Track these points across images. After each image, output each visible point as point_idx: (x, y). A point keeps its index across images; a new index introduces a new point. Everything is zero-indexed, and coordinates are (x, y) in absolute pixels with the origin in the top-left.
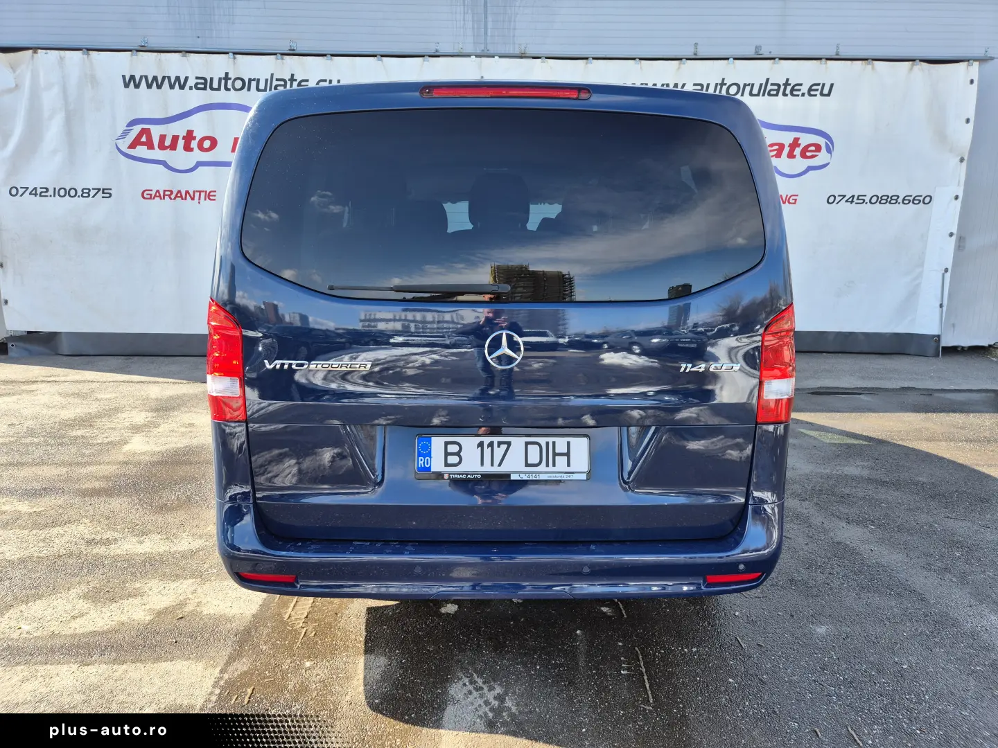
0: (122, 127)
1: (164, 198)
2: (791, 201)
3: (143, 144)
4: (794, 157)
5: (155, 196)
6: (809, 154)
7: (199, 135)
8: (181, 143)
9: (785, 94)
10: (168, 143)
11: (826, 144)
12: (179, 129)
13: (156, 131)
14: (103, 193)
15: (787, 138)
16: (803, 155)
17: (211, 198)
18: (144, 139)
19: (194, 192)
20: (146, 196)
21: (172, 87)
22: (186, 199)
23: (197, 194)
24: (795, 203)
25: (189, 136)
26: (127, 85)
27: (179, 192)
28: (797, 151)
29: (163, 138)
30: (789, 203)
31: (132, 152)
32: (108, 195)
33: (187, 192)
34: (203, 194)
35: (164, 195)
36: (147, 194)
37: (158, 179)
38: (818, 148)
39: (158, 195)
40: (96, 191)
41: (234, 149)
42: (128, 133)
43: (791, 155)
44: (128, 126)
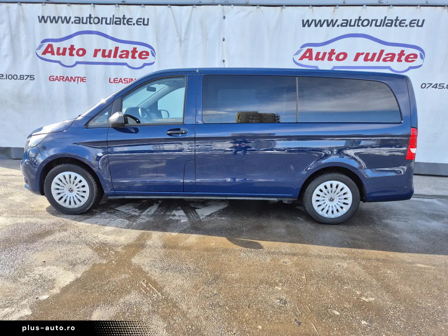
0: (38, 43)
1: (60, 81)
3: (49, 52)
4: (401, 61)
5: (56, 79)
6: (410, 60)
7: (77, 47)
8: (68, 52)
10: (61, 52)
11: (421, 54)
12: (66, 44)
13: (55, 45)
14: (30, 77)
15: (397, 50)
16: (407, 60)
17: (84, 81)
18: (49, 50)
19: (75, 77)
20: (51, 79)
21: (63, 22)
22: (71, 81)
23: (76, 79)
25: (72, 48)
26: (40, 22)
27: (67, 77)
28: (403, 58)
29: (59, 49)
31: (44, 56)
32: (33, 79)
33: (71, 77)
34: (79, 79)
35: (60, 79)
36: (52, 78)
37: (57, 70)
38: (416, 56)
39: (57, 79)
40: (27, 76)
41: (95, 55)
42: (42, 46)
43: (399, 60)
44: (42, 43)
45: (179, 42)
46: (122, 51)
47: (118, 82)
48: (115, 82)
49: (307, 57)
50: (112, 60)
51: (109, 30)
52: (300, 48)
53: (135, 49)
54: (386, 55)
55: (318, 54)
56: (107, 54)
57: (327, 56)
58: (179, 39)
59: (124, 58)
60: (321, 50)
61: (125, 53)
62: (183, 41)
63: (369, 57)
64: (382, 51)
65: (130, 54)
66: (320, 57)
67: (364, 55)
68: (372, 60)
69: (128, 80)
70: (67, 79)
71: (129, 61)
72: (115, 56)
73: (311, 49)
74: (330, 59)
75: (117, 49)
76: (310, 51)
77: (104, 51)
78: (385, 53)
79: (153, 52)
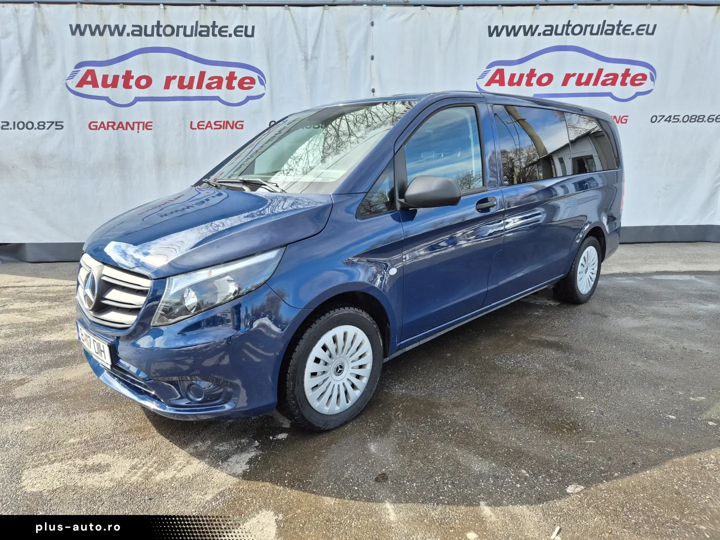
0: (70, 69)
1: (108, 129)
3: (88, 83)
4: (626, 84)
5: (100, 127)
6: (637, 82)
7: (136, 75)
8: (121, 81)
9: (618, 34)
10: (110, 81)
11: (651, 73)
12: (118, 69)
13: (100, 72)
14: (56, 125)
15: (620, 69)
16: (633, 83)
17: (148, 128)
18: (89, 79)
19: (134, 123)
20: (92, 127)
21: (112, 34)
22: (127, 129)
23: (136, 125)
24: (626, 123)
25: (128, 76)
26: (73, 33)
27: (121, 123)
28: (628, 80)
29: (105, 77)
30: (622, 123)
31: (79, 90)
32: (60, 127)
33: (128, 123)
34: (141, 125)
35: (108, 126)
36: (94, 126)
37: (103, 113)
38: (644, 77)
39: (102, 126)
40: (51, 123)
41: (167, 86)
42: (76, 73)
43: (623, 83)
44: (75, 68)
45: (304, 62)
46: (211, 78)
47: (204, 127)
48: (200, 127)
49: (496, 82)
50: (194, 92)
51: (190, 45)
52: (487, 68)
53: (232, 74)
54: (605, 76)
55: (513, 76)
56: (186, 83)
57: (525, 79)
58: (303, 58)
59: (213, 88)
60: (517, 70)
61: (216, 80)
62: (310, 61)
63: (584, 80)
64: (600, 71)
65: (225, 82)
66: (516, 80)
67: (577, 76)
68: (587, 83)
69: (222, 124)
70: (121, 126)
71: (223, 93)
72: (199, 86)
73: (503, 70)
74: (529, 84)
75: (202, 74)
76: (501, 72)
77: (182, 79)
78: (604, 73)
79: (262, 78)
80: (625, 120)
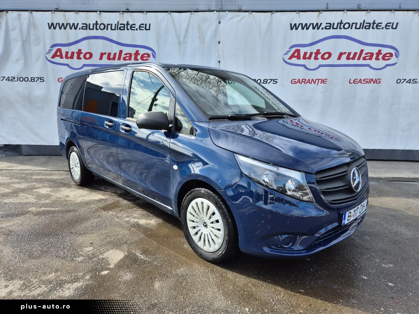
0: (48, 48)
2: (378, 82)
3: (58, 56)
4: (379, 59)
6: (386, 58)
7: (84, 51)
8: (76, 55)
9: (373, 28)
10: (69, 55)
11: (395, 53)
12: (74, 49)
13: (64, 50)
14: (41, 79)
15: (375, 50)
16: (383, 59)
18: (58, 54)
21: (71, 28)
24: (380, 83)
25: (79, 52)
26: (50, 28)
28: (380, 57)
29: (67, 53)
30: (377, 83)
31: (53, 60)
32: (43, 81)
36: (61, 80)
37: (65, 72)
38: (391, 55)
40: (37, 79)
41: (101, 58)
42: (51, 51)
43: (377, 59)
44: (51, 47)
45: (178, 44)
46: (126, 54)
49: (295, 57)
50: (116, 62)
51: (114, 35)
52: (289, 49)
53: (137, 51)
54: (365, 54)
55: (306, 53)
56: (112, 57)
57: (313, 55)
59: (127, 60)
60: (308, 50)
61: (128, 55)
62: (182, 44)
63: (351, 56)
64: (362, 51)
65: (133, 57)
66: (307, 56)
67: (347, 54)
68: (353, 58)
72: (119, 59)
74: (316, 58)
75: (121, 52)
76: (298, 51)
77: (109, 54)
78: (364, 53)
79: (154, 54)
80: (379, 81)
